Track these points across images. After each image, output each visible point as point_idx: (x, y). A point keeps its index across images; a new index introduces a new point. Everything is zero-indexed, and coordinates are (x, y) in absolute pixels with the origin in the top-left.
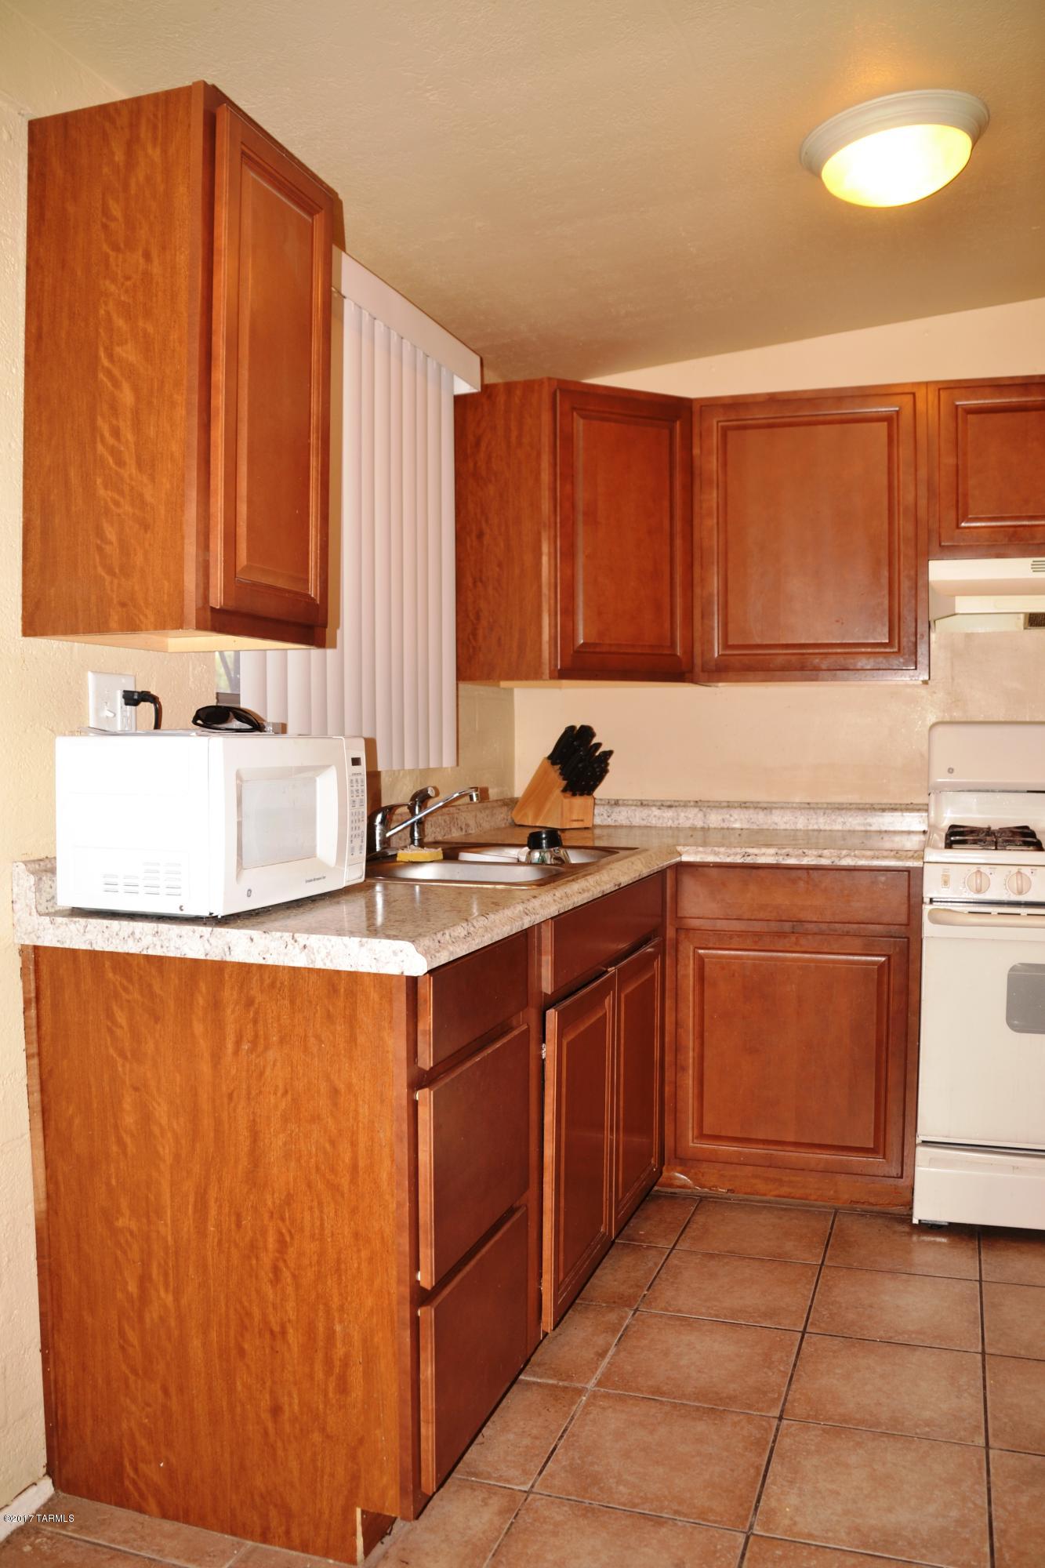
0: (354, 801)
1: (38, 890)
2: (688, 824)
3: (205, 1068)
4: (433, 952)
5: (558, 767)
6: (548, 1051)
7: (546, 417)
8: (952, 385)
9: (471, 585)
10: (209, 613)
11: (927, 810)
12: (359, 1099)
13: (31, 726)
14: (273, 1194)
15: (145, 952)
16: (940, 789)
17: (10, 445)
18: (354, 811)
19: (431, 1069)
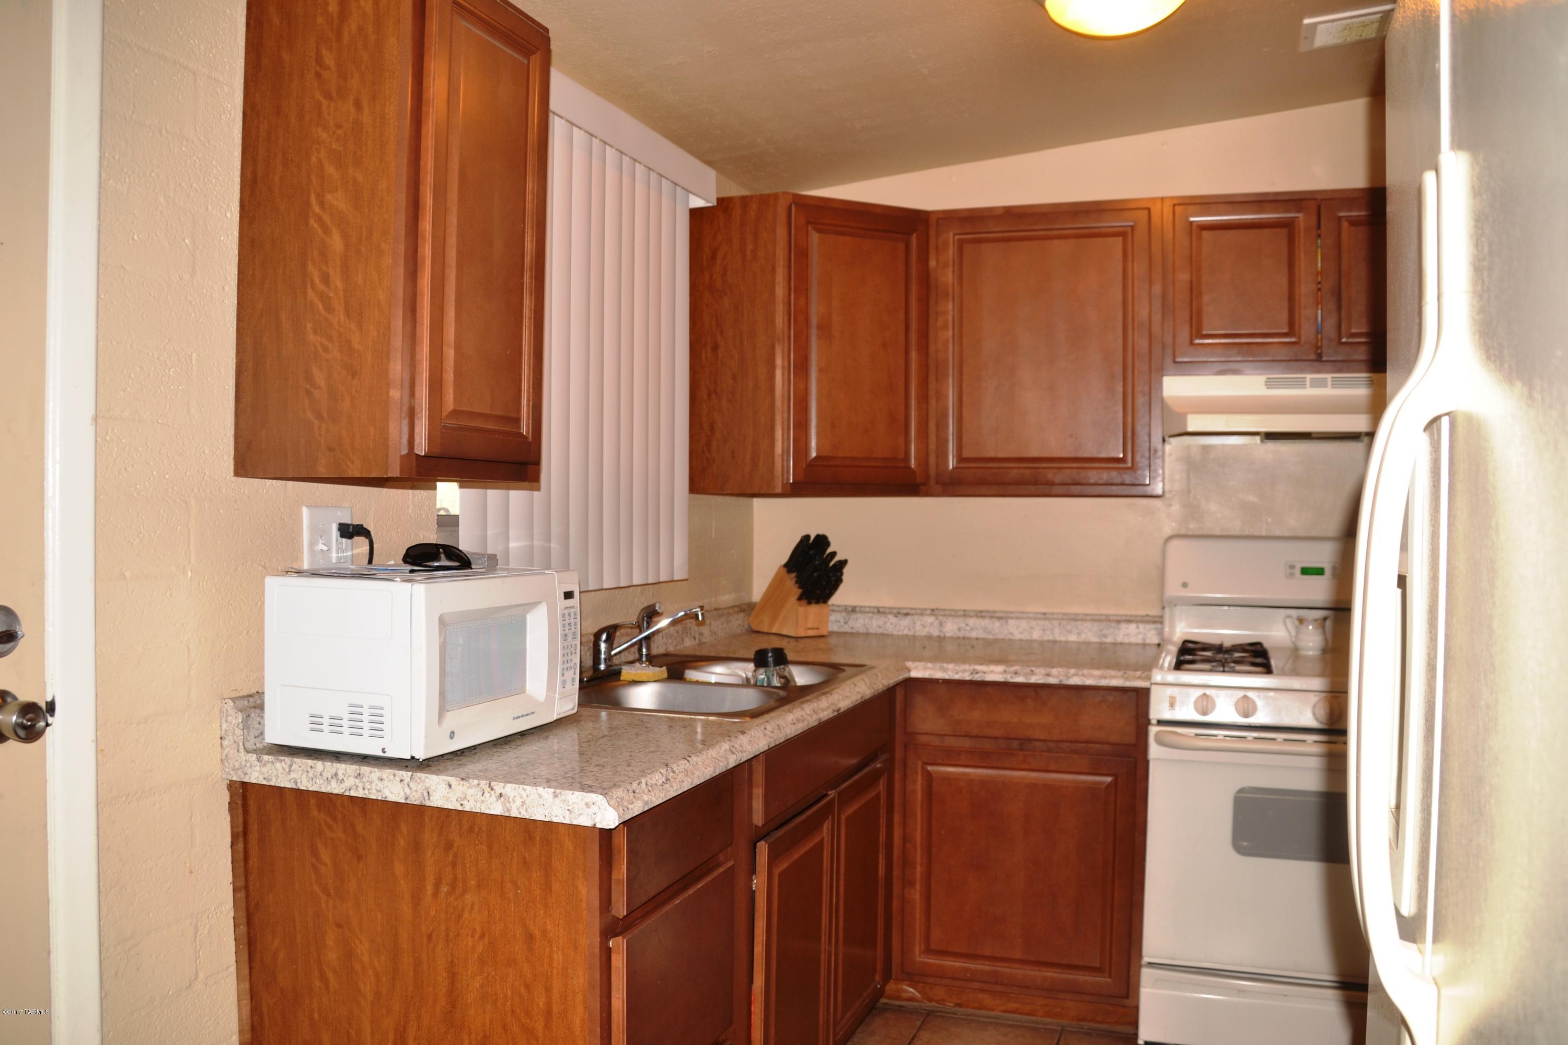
0: (566, 635)
1: (246, 726)
2: (924, 632)
3: (406, 908)
4: (626, 804)
5: (793, 575)
6: (759, 883)
7: (781, 232)
8: (1187, 201)
9: (705, 397)
10: (414, 460)
11: (1161, 623)
12: (554, 945)
13: (243, 564)
14: (470, 1036)
15: (347, 794)
16: (1176, 602)
17: (223, 288)
18: (566, 644)
19: (625, 917)
